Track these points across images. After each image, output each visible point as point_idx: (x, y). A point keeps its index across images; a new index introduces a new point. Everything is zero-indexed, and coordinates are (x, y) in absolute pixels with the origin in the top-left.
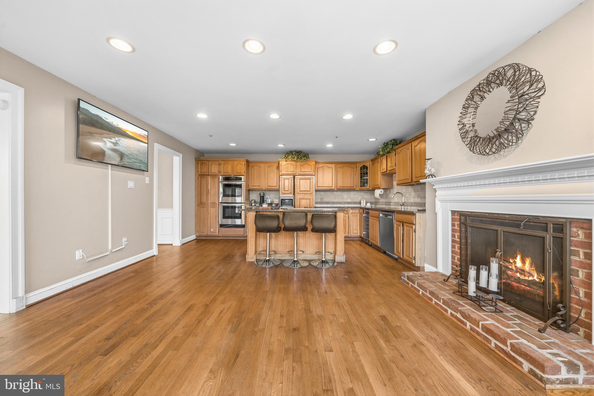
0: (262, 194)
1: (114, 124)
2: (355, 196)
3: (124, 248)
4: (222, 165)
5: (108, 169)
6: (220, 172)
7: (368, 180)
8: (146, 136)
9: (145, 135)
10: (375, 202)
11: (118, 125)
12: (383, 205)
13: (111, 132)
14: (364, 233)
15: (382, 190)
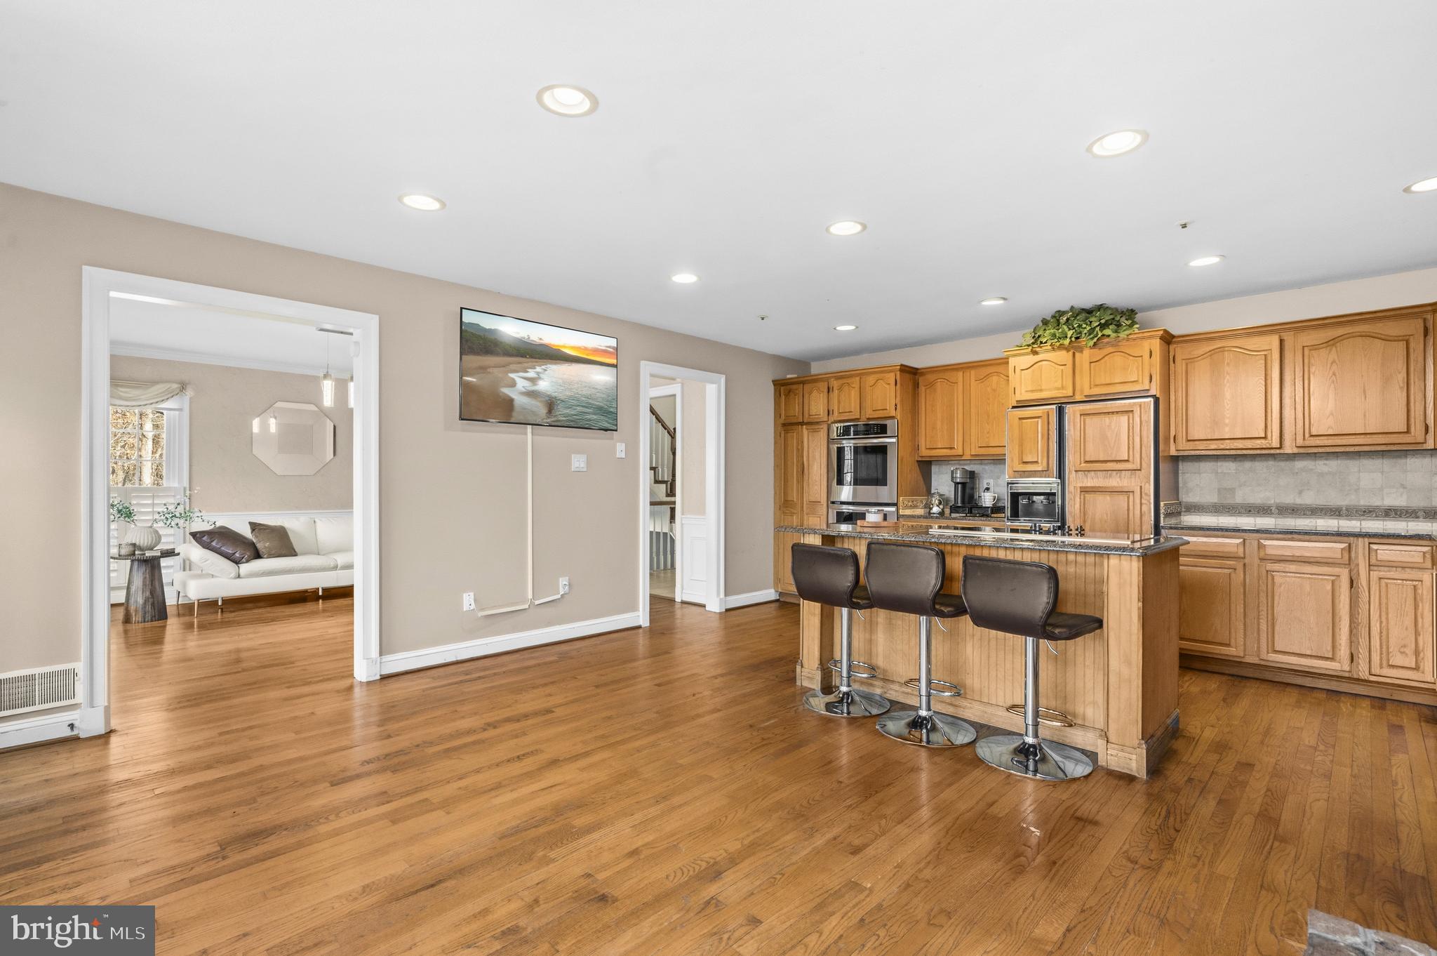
0: (958, 475)
1: (532, 341)
3: (559, 599)
4: (836, 392)
5: (526, 434)
6: (831, 413)
8: (611, 350)
9: (609, 347)
11: (541, 339)
13: (526, 357)
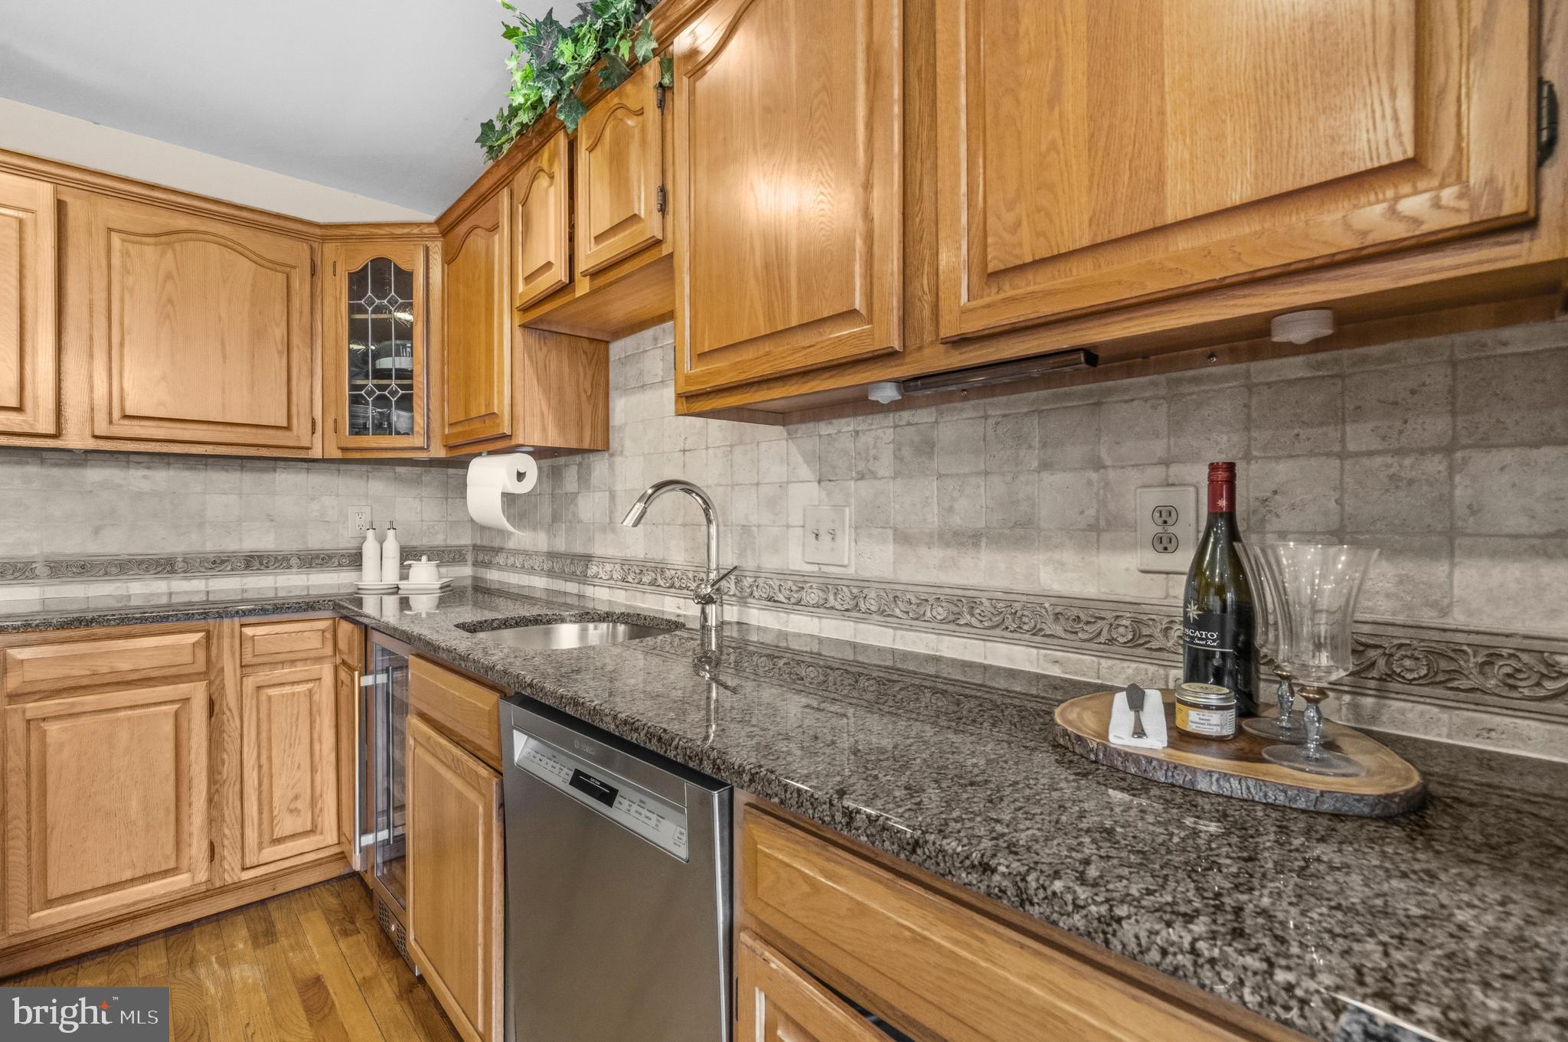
2: (315, 506)
7: (419, 381)
10: (475, 547)
12: (532, 571)
14: (368, 840)
15: (527, 463)
